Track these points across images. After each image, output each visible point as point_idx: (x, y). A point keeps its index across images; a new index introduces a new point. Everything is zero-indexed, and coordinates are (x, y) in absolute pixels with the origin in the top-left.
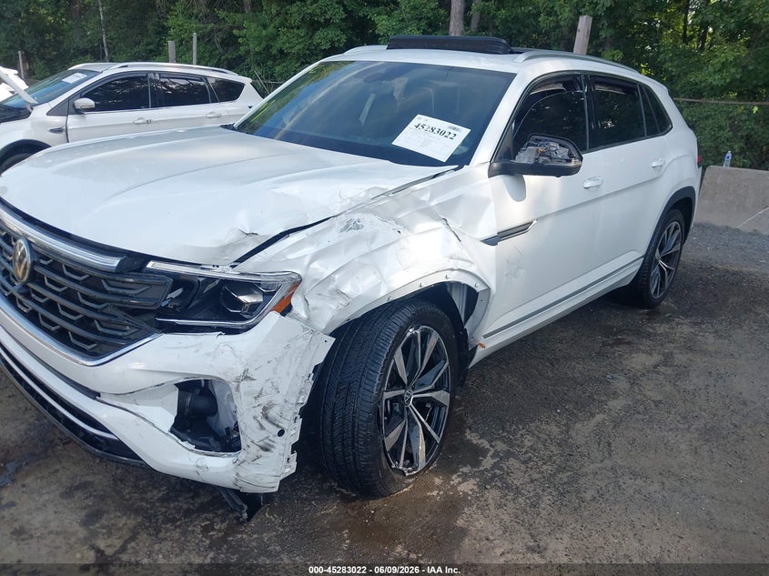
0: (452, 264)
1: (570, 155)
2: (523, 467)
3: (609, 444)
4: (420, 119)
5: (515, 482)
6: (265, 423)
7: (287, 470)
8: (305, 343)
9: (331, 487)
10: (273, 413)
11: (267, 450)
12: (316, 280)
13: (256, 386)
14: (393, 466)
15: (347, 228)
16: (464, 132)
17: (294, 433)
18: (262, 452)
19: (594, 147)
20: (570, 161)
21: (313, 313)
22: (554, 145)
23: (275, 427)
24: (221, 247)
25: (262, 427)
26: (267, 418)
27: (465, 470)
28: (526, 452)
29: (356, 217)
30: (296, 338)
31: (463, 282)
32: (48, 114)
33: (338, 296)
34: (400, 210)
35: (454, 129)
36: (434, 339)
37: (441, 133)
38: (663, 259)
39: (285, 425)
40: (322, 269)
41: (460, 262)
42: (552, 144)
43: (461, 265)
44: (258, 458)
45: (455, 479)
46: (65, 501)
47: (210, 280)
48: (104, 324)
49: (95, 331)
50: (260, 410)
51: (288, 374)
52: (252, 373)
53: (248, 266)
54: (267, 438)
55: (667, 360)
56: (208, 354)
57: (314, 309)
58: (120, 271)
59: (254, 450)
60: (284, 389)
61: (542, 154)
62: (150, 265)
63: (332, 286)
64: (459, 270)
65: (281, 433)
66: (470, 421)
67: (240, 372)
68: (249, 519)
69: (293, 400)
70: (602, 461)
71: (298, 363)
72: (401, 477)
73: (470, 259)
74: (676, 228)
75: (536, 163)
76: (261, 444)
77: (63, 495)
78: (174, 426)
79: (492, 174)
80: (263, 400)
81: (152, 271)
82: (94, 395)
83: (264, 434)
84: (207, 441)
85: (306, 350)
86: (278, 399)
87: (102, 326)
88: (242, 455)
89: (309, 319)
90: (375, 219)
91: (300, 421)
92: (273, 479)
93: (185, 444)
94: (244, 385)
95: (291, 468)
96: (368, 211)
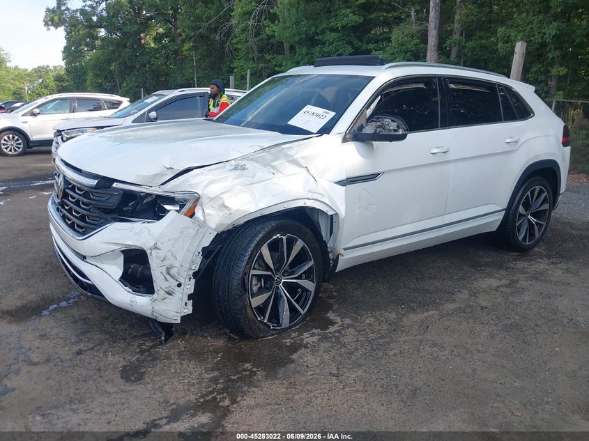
0: (309, 196)
1: (398, 127)
2: (356, 333)
3: (428, 327)
4: (309, 108)
5: (345, 340)
6: (168, 277)
7: (186, 311)
8: (194, 232)
9: (225, 333)
10: (173, 272)
11: (170, 294)
12: (209, 198)
13: (162, 254)
14: (259, 319)
15: (235, 169)
16: (332, 114)
17: (190, 287)
18: (167, 295)
19: (445, 126)
20: (397, 131)
21: (207, 218)
22: (387, 121)
23: (175, 281)
24: (153, 175)
25: (166, 280)
26: (169, 274)
27: (315, 331)
28: (364, 326)
29: (242, 163)
30: (188, 227)
31: (317, 207)
32: (133, 122)
33: (223, 209)
34: (274, 160)
35: (326, 113)
36: (299, 244)
37: (318, 115)
38: (534, 215)
39: (182, 281)
40: (214, 190)
41: (316, 195)
42: (386, 120)
43: (316, 196)
44: (165, 299)
45: (306, 335)
46: (72, 325)
47: (149, 195)
48: (91, 218)
49: (86, 222)
50: (164, 269)
51: (183, 249)
52: (159, 245)
53: (168, 187)
54: (170, 287)
55: (512, 284)
56: (136, 233)
57: (209, 215)
58: (97, 187)
59: (162, 293)
60: (180, 258)
61: (379, 127)
62: (115, 185)
63: (220, 202)
64: (313, 199)
65: (179, 285)
66: (336, 307)
67: (152, 244)
68: (166, 340)
69: (187, 266)
70: (415, 336)
71: (189, 243)
72: (266, 329)
73: (323, 193)
74: (541, 192)
75: (375, 133)
76: (166, 290)
77: (72, 322)
78: (121, 277)
79: (345, 140)
80: (167, 263)
81: (115, 188)
82: (84, 258)
83: (167, 284)
84: (138, 288)
85: (194, 236)
86: (177, 264)
87: (89, 219)
88: (155, 296)
89: (205, 221)
90: (257, 165)
91: (193, 281)
92: (176, 314)
93: (127, 288)
94: (154, 252)
95: (189, 310)
96: (252, 160)
